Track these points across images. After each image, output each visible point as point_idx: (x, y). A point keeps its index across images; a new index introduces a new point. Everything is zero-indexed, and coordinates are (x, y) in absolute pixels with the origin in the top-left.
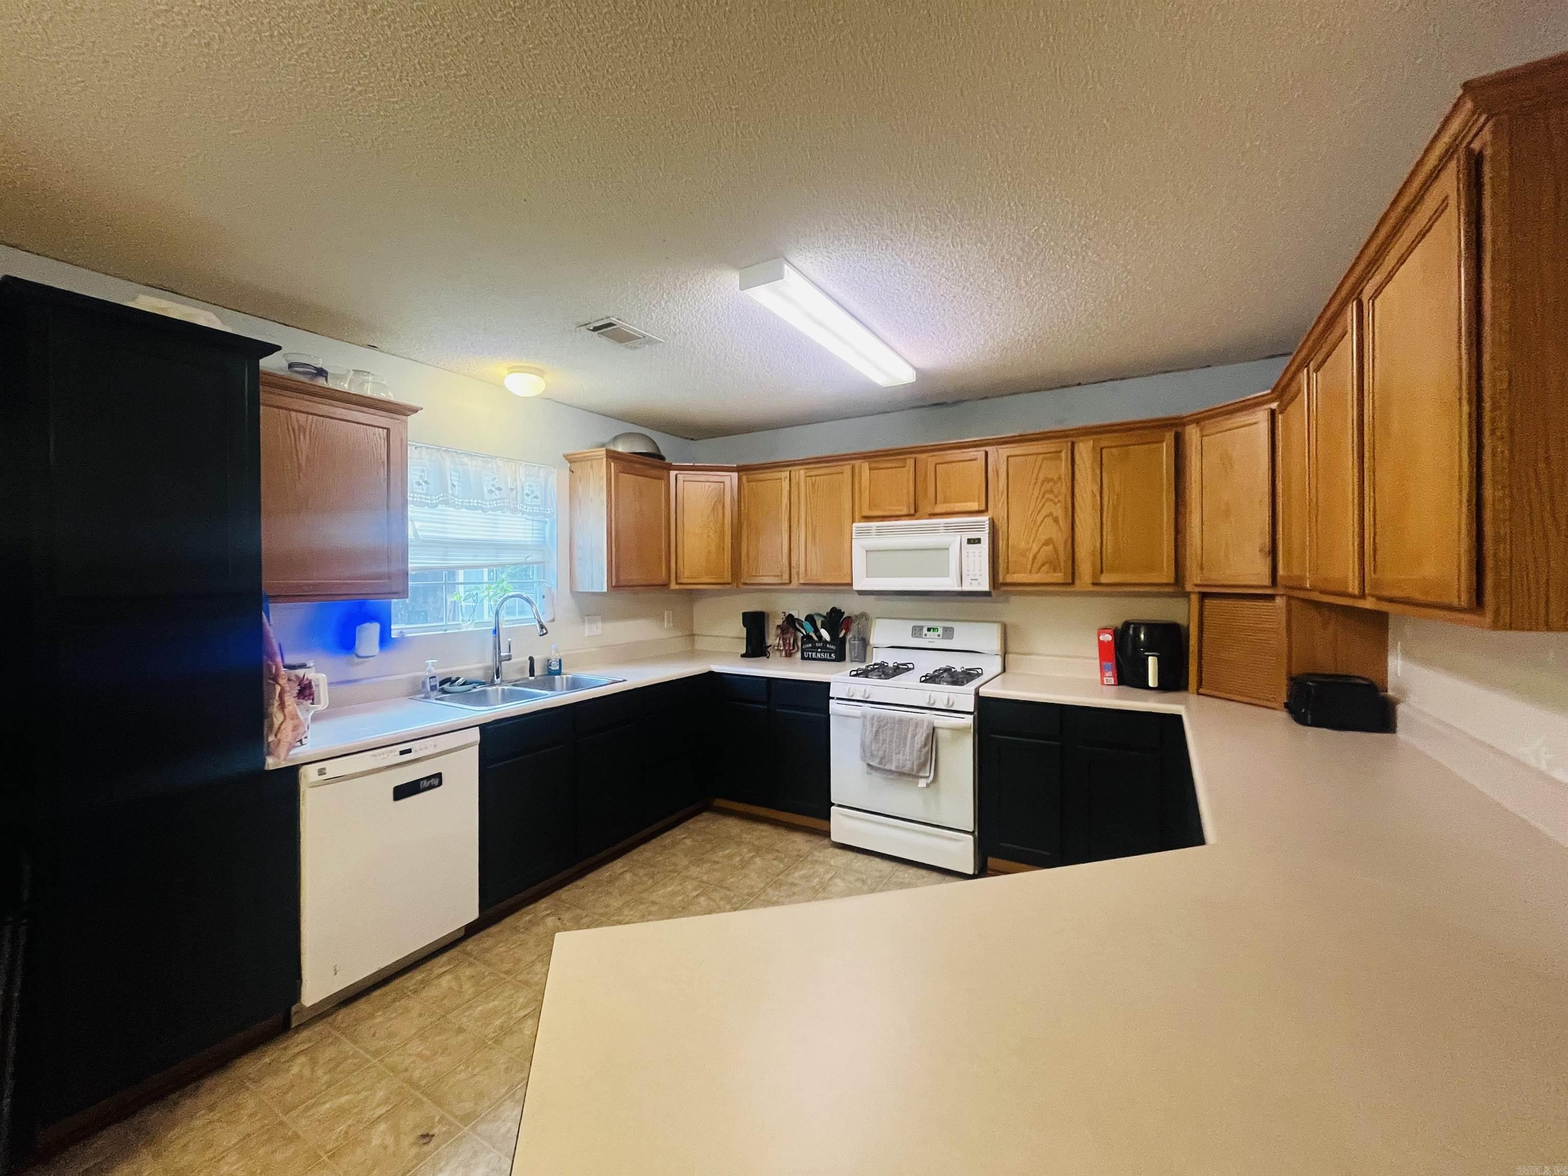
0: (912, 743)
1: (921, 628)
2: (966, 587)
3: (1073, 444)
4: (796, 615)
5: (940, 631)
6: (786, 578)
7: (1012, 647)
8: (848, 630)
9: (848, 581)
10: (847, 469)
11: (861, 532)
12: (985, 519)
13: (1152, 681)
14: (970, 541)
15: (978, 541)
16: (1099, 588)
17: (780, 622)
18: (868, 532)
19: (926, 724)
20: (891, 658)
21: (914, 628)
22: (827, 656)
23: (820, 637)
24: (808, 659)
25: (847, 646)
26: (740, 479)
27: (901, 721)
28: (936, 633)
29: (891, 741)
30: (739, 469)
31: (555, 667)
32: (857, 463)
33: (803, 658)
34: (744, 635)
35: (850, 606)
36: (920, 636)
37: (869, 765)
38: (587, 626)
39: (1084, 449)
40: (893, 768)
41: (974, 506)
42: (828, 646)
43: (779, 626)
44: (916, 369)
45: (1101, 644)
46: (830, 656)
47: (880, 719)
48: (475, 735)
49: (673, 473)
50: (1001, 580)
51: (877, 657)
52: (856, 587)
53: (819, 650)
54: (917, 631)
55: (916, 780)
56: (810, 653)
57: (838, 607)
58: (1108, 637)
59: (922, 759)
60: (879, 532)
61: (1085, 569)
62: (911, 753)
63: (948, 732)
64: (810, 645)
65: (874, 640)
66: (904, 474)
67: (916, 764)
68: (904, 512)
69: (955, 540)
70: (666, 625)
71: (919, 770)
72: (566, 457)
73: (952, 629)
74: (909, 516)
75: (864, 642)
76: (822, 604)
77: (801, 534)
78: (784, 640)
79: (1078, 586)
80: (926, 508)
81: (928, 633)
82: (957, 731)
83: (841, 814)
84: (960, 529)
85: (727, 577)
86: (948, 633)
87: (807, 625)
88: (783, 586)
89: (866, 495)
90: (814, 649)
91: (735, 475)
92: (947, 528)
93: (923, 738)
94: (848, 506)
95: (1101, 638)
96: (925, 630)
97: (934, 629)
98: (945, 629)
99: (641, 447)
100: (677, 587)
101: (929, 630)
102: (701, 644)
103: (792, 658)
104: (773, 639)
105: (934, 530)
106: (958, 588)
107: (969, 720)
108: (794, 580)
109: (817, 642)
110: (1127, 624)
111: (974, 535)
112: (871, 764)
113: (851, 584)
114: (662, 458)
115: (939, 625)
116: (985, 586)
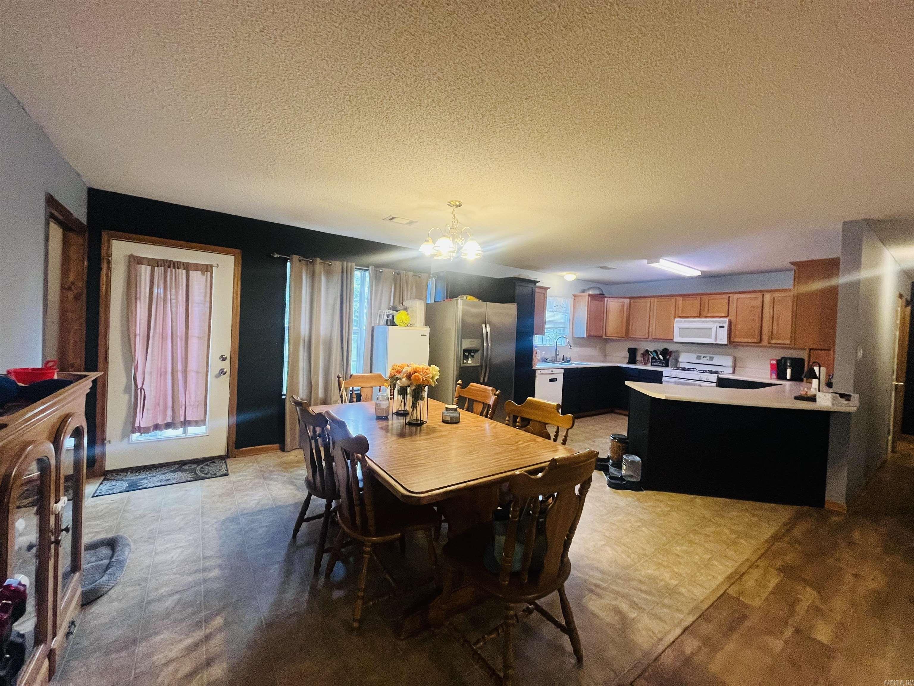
1: (700, 356)
2: (718, 342)
3: (763, 295)
4: (649, 350)
5: (708, 358)
6: (647, 336)
7: (738, 365)
8: (670, 356)
9: (672, 338)
10: (674, 300)
11: (677, 322)
12: (727, 319)
13: (788, 377)
14: (720, 327)
15: (723, 327)
16: (771, 346)
17: (642, 352)
18: (680, 322)
20: (687, 366)
21: (698, 356)
22: (661, 365)
23: (659, 358)
24: (654, 364)
25: (670, 362)
26: (630, 301)
28: (706, 359)
30: (630, 298)
31: (568, 359)
32: (677, 298)
33: (652, 365)
34: (628, 356)
35: (671, 347)
36: (700, 359)
39: (768, 297)
41: (723, 315)
42: (662, 361)
43: (642, 354)
44: (701, 271)
45: (772, 365)
46: (663, 364)
48: (562, 371)
49: (606, 299)
50: (732, 340)
51: (682, 365)
52: (675, 340)
53: (658, 362)
54: (699, 358)
56: (655, 362)
57: (667, 347)
58: (774, 362)
60: (685, 322)
61: (765, 338)
64: (655, 360)
65: (680, 360)
66: (697, 302)
68: (696, 315)
69: (714, 326)
72: (573, 295)
73: (713, 357)
74: (697, 317)
75: (677, 361)
76: (660, 346)
77: (654, 322)
78: (644, 358)
79: (762, 344)
80: (704, 315)
81: (703, 358)
84: (716, 322)
85: (624, 335)
86: (711, 359)
87: (654, 353)
88: (645, 339)
89: (680, 309)
91: (628, 300)
92: (712, 322)
94: (673, 313)
95: (772, 362)
97: (705, 357)
98: (710, 357)
99: (597, 292)
100: (604, 338)
102: (608, 358)
103: (647, 363)
104: (639, 358)
105: (707, 322)
106: (714, 342)
108: (650, 337)
109: (657, 360)
110: (782, 358)
111: (721, 325)
113: (673, 340)
114: (603, 295)
115: (708, 356)
116: (725, 342)
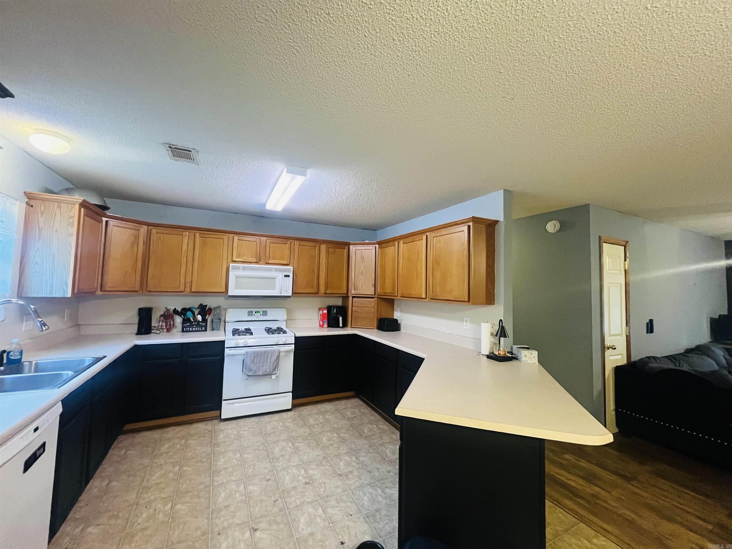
0: (271, 360)
1: (252, 312)
2: (282, 295)
3: (320, 245)
5: (261, 313)
6: (182, 288)
10: (226, 237)
11: (234, 268)
12: (291, 268)
13: (341, 325)
14: (285, 276)
15: (289, 276)
16: (325, 295)
17: (162, 313)
18: (238, 268)
19: (277, 351)
20: (241, 327)
21: (249, 312)
22: (199, 329)
24: (187, 331)
26: (151, 230)
27: (265, 352)
28: (259, 314)
29: (260, 362)
30: (151, 225)
32: (230, 235)
33: (182, 331)
36: (252, 315)
37: (248, 375)
38: (24, 323)
39: (323, 247)
40: (260, 374)
41: (285, 262)
42: (200, 323)
45: (323, 315)
46: (201, 328)
47: (254, 352)
49: (104, 219)
50: (296, 292)
52: (229, 294)
53: (195, 326)
54: (250, 313)
55: (270, 376)
56: (188, 329)
58: (325, 311)
59: (275, 366)
60: (244, 269)
61: (322, 289)
62: (269, 365)
63: (284, 353)
64: (189, 324)
66: (254, 244)
67: (271, 369)
68: (254, 261)
69: (280, 275)
70: (65, 320)
71: (272, 372)
72: (25, 194)
73: (266, 312)
74: (257, 263)
76: (195, 302)
77: (194, 266)
78: (166, 322)
79: (319, 295)
80: (264, 260)
81: (255, 314)
82: (287, 352)
83: (227, 404)
84: (280, 270)
85: (137, 288)
87: (189, 313)
89: (235, 251)
90: (191, 326)
91: (146, 227)
92: (276, 270)
93: (276, 357)
95: (323, 311)
96: (254, 313)
97: (258, 312)
98: (263, 312)
100: (101, 293)
101: (256, 312)
103: (171, 333)
104: (157, 323)
105: (271, 269)
106: (279, 295)
107: (293, 347)
108: (188, 290)
109: (193, 322)
110: (332, 307)
111: (286, 274)
112: (249, 374)
113: (227, 293)
115: (260, 310)
116: (289, 294)
